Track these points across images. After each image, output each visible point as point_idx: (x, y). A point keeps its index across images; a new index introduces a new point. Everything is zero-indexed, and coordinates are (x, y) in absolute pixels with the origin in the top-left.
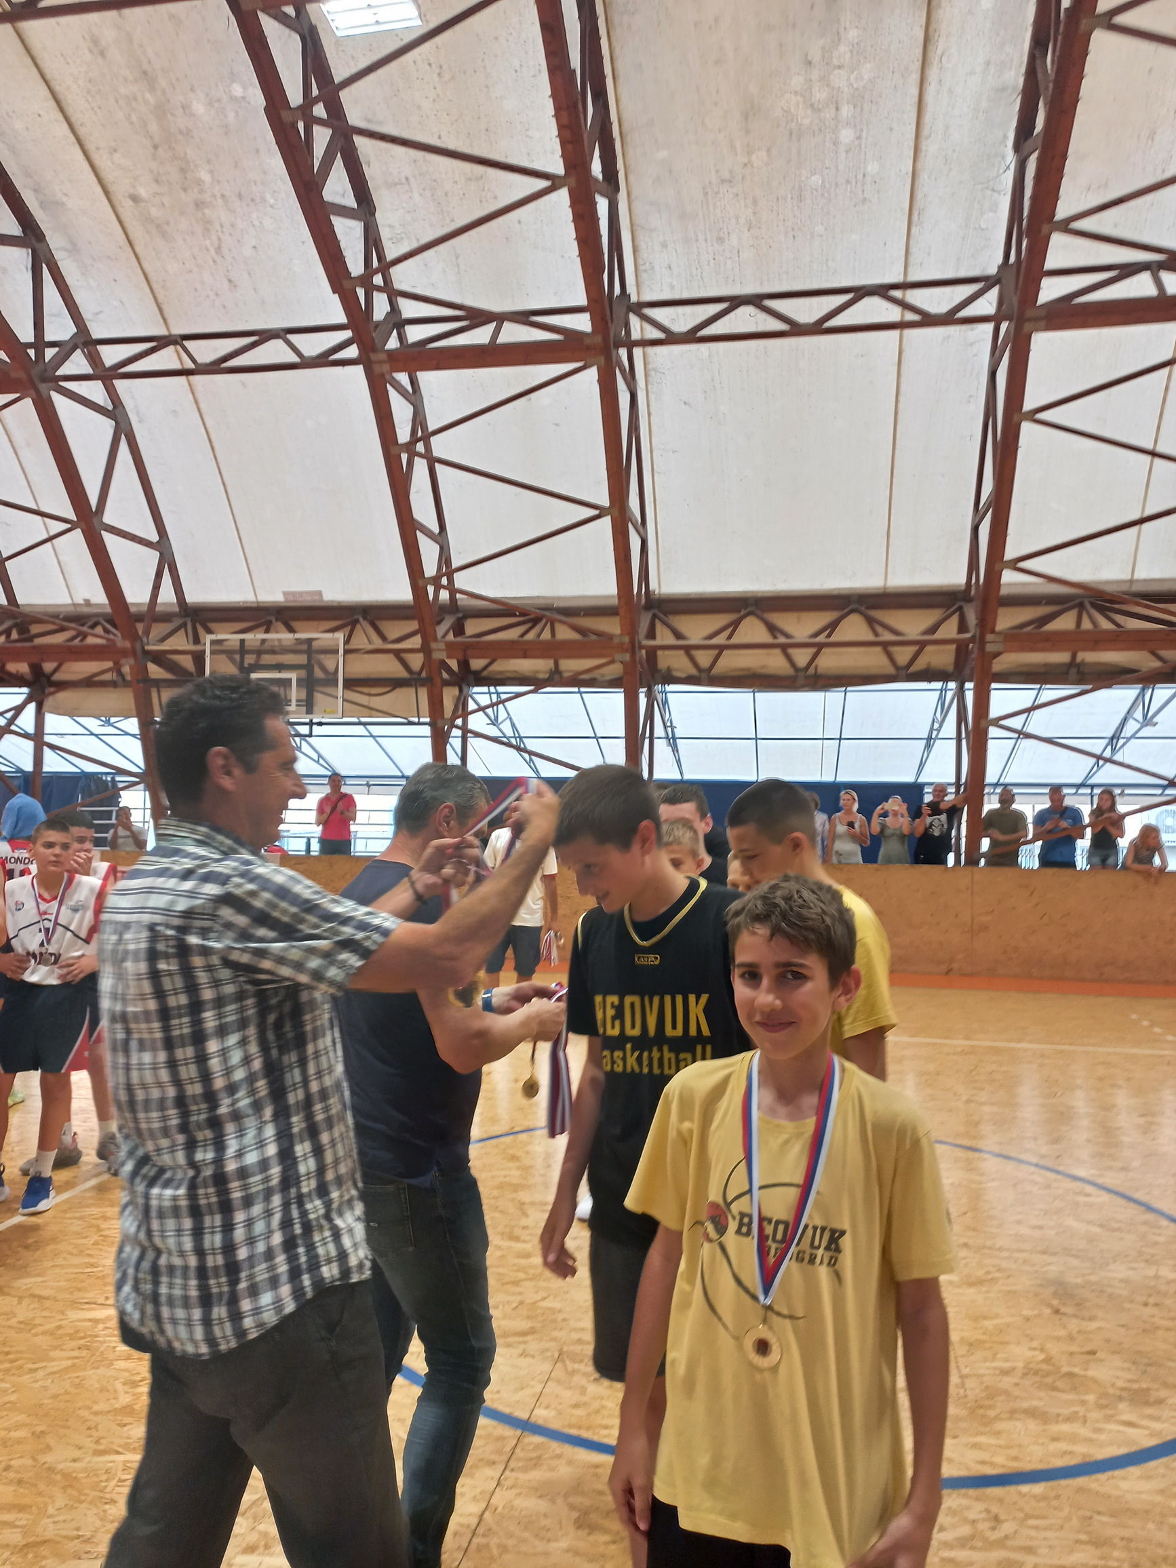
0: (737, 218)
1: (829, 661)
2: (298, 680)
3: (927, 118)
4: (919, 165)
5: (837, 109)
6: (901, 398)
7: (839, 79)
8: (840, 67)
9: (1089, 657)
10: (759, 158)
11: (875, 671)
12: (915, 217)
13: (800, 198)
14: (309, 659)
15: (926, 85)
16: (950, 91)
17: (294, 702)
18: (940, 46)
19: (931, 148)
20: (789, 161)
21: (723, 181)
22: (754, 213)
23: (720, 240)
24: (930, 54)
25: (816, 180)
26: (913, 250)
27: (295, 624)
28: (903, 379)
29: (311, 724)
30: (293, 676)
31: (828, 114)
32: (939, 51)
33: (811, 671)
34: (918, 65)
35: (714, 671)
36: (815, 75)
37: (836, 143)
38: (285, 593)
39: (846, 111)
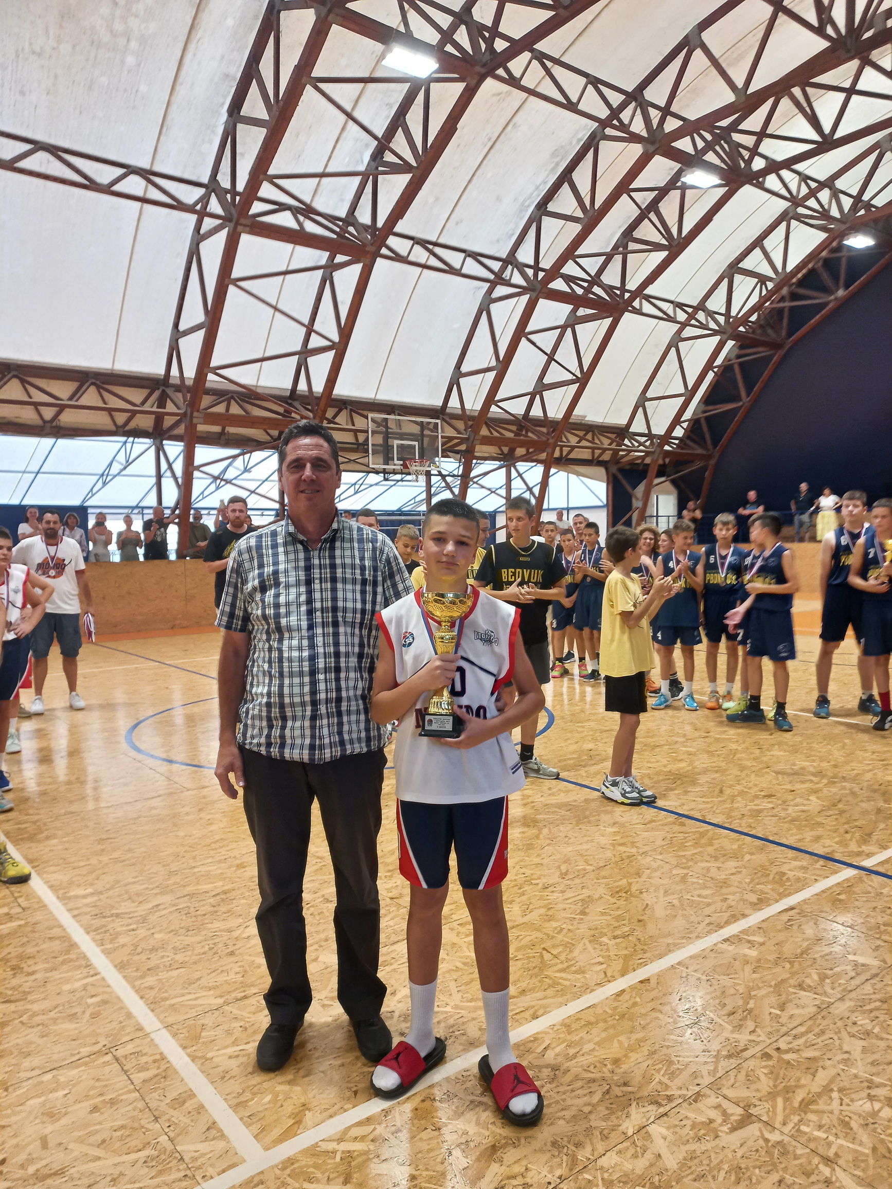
0: (39, 83)
3: (183, 73)
4: (173, 99)
5: (128, 41)
6: (137, 243)
7: (133, 23)
8: (136, 16)
10: (65, 48)
12: (164, 130)
13: (90, 87)
15: (186, 52)
16: (199, 63)
18: (199, 34)
20: (87, 60)
21: (33, 53)
23: (22, 93)
24: (193, 35)
25: (104, 80)
32: (198, 36)
33: (54, 424)
34: (184, 38)
36: (118, 13)
37: (123, 62)
39: (133, 44)
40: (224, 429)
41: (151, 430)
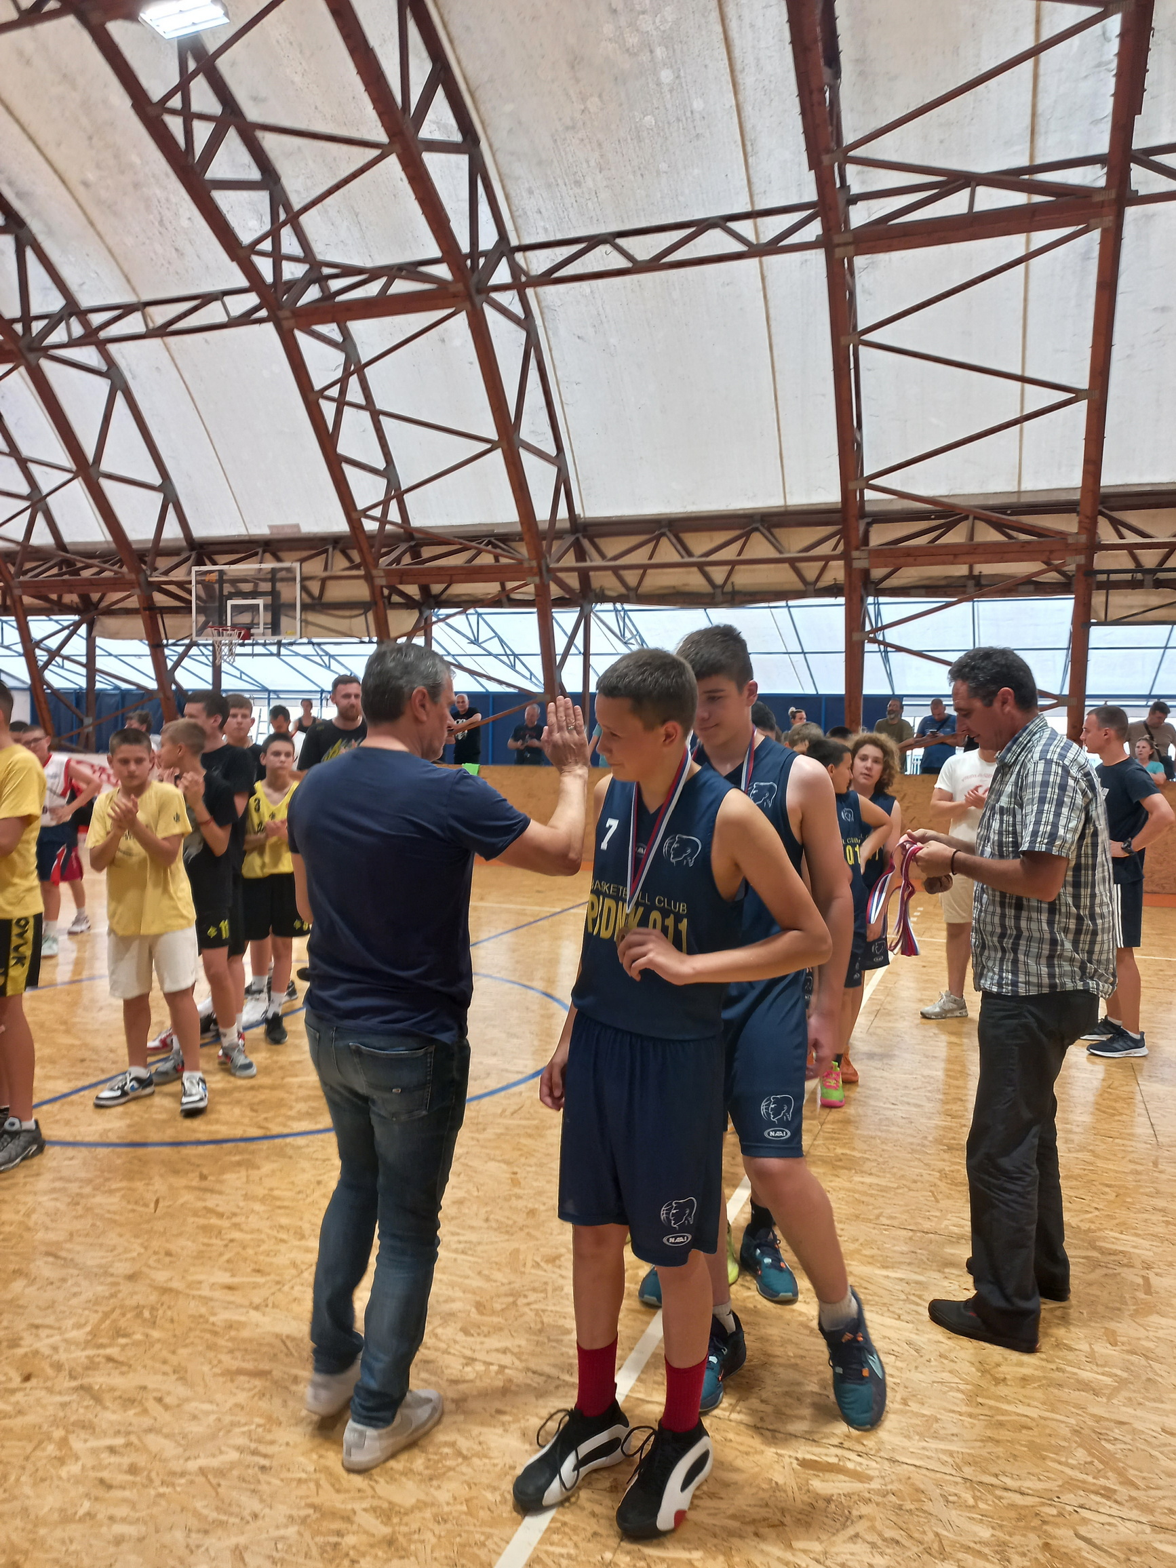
0: (587, 162)
1: (744, 578)
2: (266, 607)
3: (737, 53)
4: (741, 98)
5: (651, 52)
6: (773, 323)
7: (646, 23)
8: (643, 13)
9: (986, 569)
10: (593, 104)
11: (787, 587)
12: (749, 148)
13: (640, 139)
14: (273, 586)
15: (727, 21)
16: (752, 26)
17: (262, 626)
19: (748, 80)
20: (621, 105)
21: (567, 128)
22: (602, 156)
23: (578, 183)
25: (649, 120)
26: (754, 180)
27: (281, 554)
28: (771, 304)
29: (279, 644)
30: (260, 602)
31: (645, 57)
33: (728, 588)
35: (641, 590)
36: (623, 21)
37: (659, 84)
38: (270, 527)
39: (660, 52)
40: (971, 568)
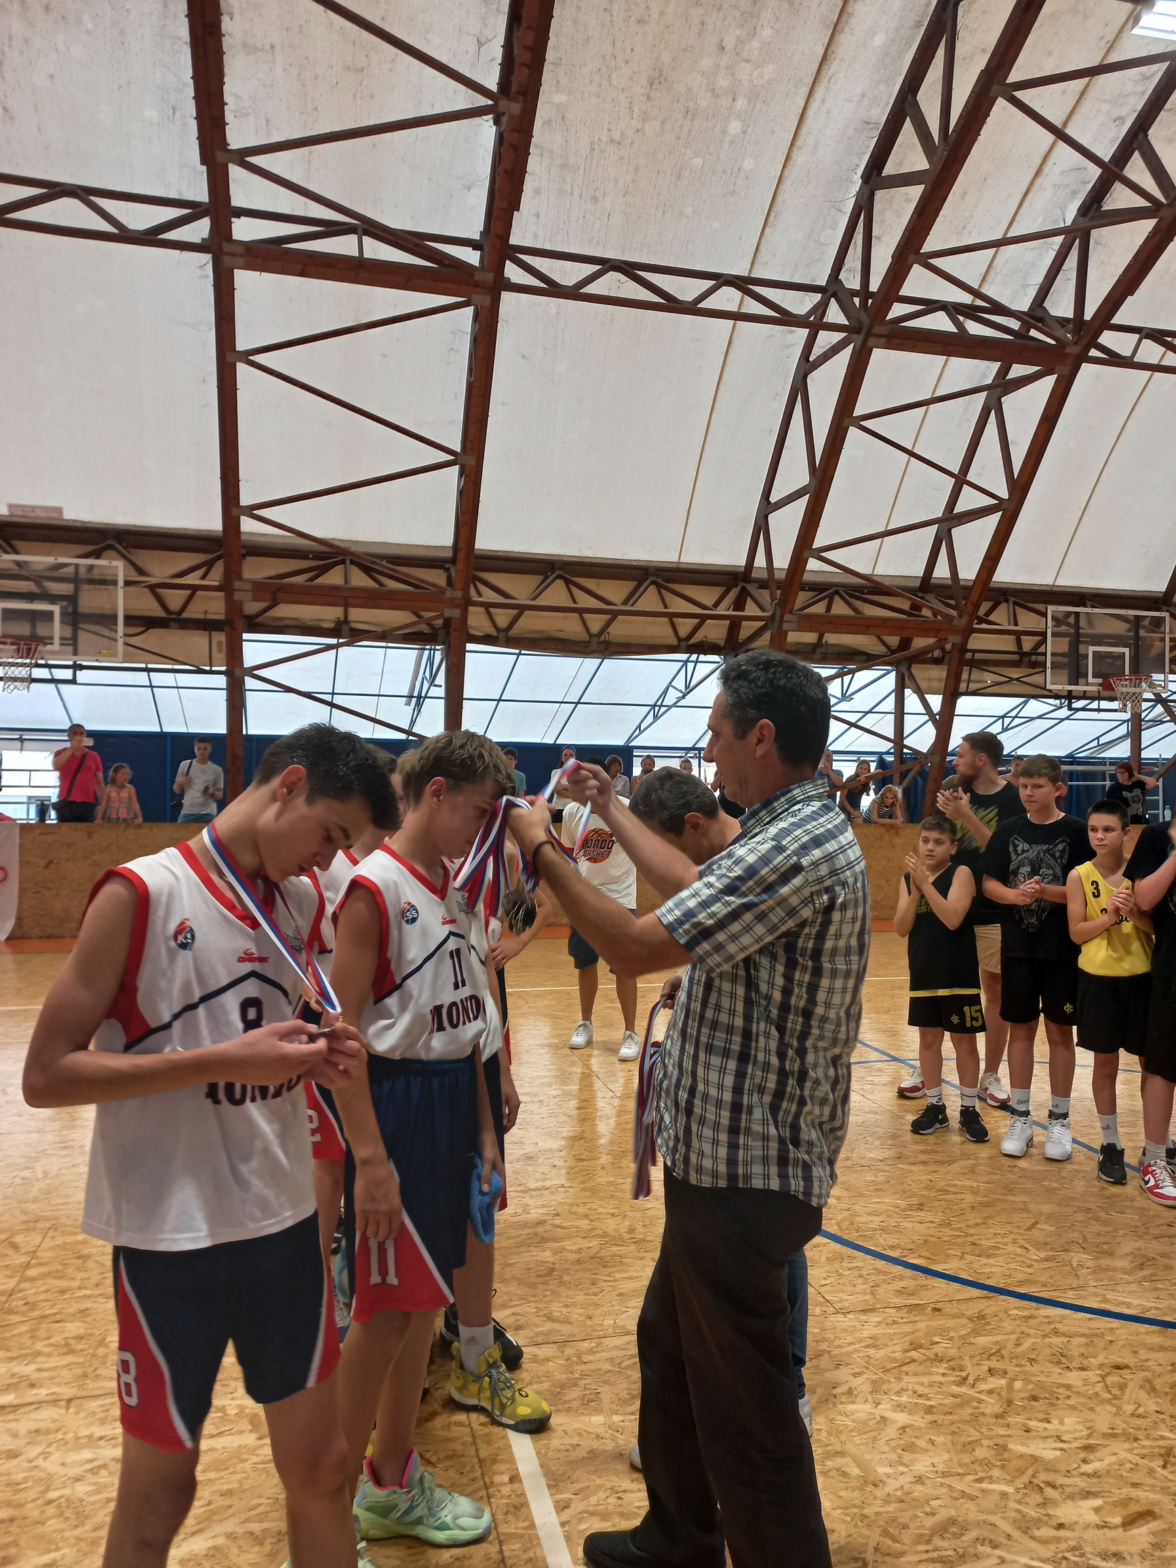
0: (616, 181)
1: (621, 629)
2: (63, 614)
3: (804, 130)
4: (786, 172)
5: (734, 100)
6: (721, 387)
7: (744, 72)
8: (747, 61)
9: (832, 638)
10: (652, 127)
11: (657, 642)
12: (771, 219)
13: (679, 177)
14: (77, 589)
15: (811, 100)
16: (829, 112)
17: (57, 640)
18: (833, 67)
19: (799, 158)
20: (678, 138)
21: (612, 141)
22: (634, 181)
24: (823, 73)
25: (698, 162)
26: (762, 249)
28: (726, 369)
29: (77, 667)
30: (56, 609)
31: (725, 102)
32: (831, 72)
33: (602, 638)
34: (811, 79)
35: (512, 632)
36: (724, 61)
37: (724, 132)
38: (10, 506)
39: (741, 103)
40: (821, 637)
41: (722, 643)
